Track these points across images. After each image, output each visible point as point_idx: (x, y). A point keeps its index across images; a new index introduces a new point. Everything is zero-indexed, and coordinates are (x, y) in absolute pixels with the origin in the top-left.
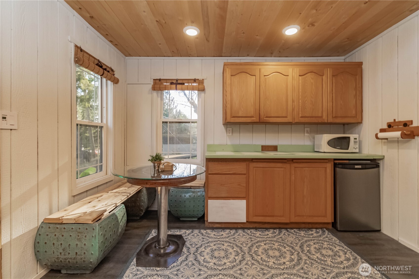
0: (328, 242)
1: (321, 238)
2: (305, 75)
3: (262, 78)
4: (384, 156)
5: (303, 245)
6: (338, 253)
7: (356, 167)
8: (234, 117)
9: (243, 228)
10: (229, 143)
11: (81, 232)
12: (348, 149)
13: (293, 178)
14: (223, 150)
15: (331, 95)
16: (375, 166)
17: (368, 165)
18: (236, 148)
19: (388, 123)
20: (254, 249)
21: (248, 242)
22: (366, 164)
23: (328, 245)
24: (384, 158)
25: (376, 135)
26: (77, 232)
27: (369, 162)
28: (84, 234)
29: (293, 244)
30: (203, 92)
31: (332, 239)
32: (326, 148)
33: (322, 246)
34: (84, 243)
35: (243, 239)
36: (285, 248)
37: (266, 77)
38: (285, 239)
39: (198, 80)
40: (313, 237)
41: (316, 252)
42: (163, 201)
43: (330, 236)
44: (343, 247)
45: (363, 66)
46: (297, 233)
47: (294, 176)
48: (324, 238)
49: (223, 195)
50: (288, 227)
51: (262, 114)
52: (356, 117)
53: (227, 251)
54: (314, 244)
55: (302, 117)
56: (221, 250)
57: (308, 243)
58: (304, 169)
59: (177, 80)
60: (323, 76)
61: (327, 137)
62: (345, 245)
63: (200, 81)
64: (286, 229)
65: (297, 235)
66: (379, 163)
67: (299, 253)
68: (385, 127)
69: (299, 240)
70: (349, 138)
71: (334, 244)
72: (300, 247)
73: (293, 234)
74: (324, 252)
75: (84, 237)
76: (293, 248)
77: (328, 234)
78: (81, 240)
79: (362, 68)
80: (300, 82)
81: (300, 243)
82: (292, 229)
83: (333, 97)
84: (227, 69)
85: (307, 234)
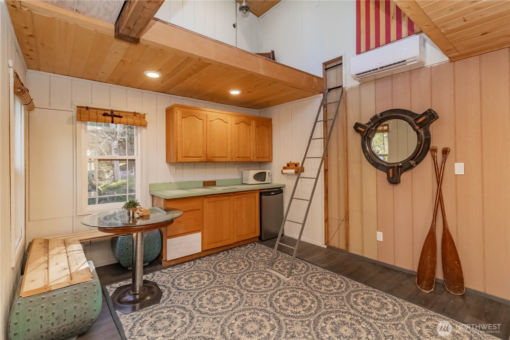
0: (261, 249)
1: (256, 248)
2: (239, 123)
3: (209, 122)
4: (285, 185)
5: (247, 255)
6: (268, 253)
7: (272, 193)
8: (185, 157)
9: (199, 258)
10: (172, 181)
11: (78, 293)
12: (265, 181)
13: (235, 207)
14: (168, 188)
15: (255, 140)
16: (280, 192)
17: (277, 192)
18: (181, 186)
19: (287, 163)
20: (218, 268)
21: (209, 265)
22: (277, 191)
23: (261, 250)
24: (285, 186)
25: (282, 171)
26: (73, 294)
27: (278, 189)
28: (83, 294)
29: (241, 257)
30: (145, 128)
31: (262, 246)
32: (252, 181)
33: (258, 252)
34: (84, 303)
35: (205, 265)
36: (238, 260)
37: (211, 122)
38: (235, 255)
39: (139, 113)
40: (251, 249)
41: (257, 256)
42: (139, 246)
43: (260, 245)
44: (270, 249)
45: (272, 121)
46: (240, 249)
47: (236, 205)
48: (257, 247)
49: (182, 232)
50: (232, 248)
51: (209, 155)
52: (269, 157)
53: (199, 276)
54: (253, 252)
55: (237, 157)
56: (193, 277)
57: (250, 253)
58: (243, 199)
59: (112, 111)
60: (250, 126)
61: (253, 172)
62: (270, 248)
63: (141, 115)
64: (231, 249)
65: (240, 251)
66: (283, 190)
67: (248, 260)
68: (286, 166)
69: (244, 253)
70: (265, 173)
71: (264, 249)
72: (246, 257)
73: (237, 251)
74: (261, 255)
75: (83, 296)
76: (243, 259)
77: (258, 245)
78: (80, 300)
79: (272, 122)
80: (236, 129)
81: (245, 255)
82: (235, 248)
83: (256, 142)
84: (178, 111)
85: (246, 248)
